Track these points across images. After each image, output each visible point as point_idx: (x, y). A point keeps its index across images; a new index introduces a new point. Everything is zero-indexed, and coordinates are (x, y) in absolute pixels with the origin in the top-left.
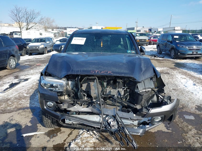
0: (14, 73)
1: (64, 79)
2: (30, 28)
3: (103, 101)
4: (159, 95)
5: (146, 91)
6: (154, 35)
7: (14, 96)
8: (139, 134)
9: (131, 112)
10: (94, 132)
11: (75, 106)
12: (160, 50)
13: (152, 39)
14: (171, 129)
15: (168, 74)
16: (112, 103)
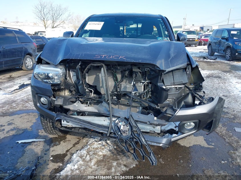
0: (29, 75)
1: (61, 67)
2: (56, 27)
3: (116, 100)
4: (196, 95)
5: (176, 87)
6: (207, 33)
7: (22, 98)
8: (161, 145)
9: (151, 114)
10: (108, 142)
11: (75, 104)
12: (212, 50)
13: (203, 38)
14: (213, 144)
15: (219, 78)
16: (128, 103)
